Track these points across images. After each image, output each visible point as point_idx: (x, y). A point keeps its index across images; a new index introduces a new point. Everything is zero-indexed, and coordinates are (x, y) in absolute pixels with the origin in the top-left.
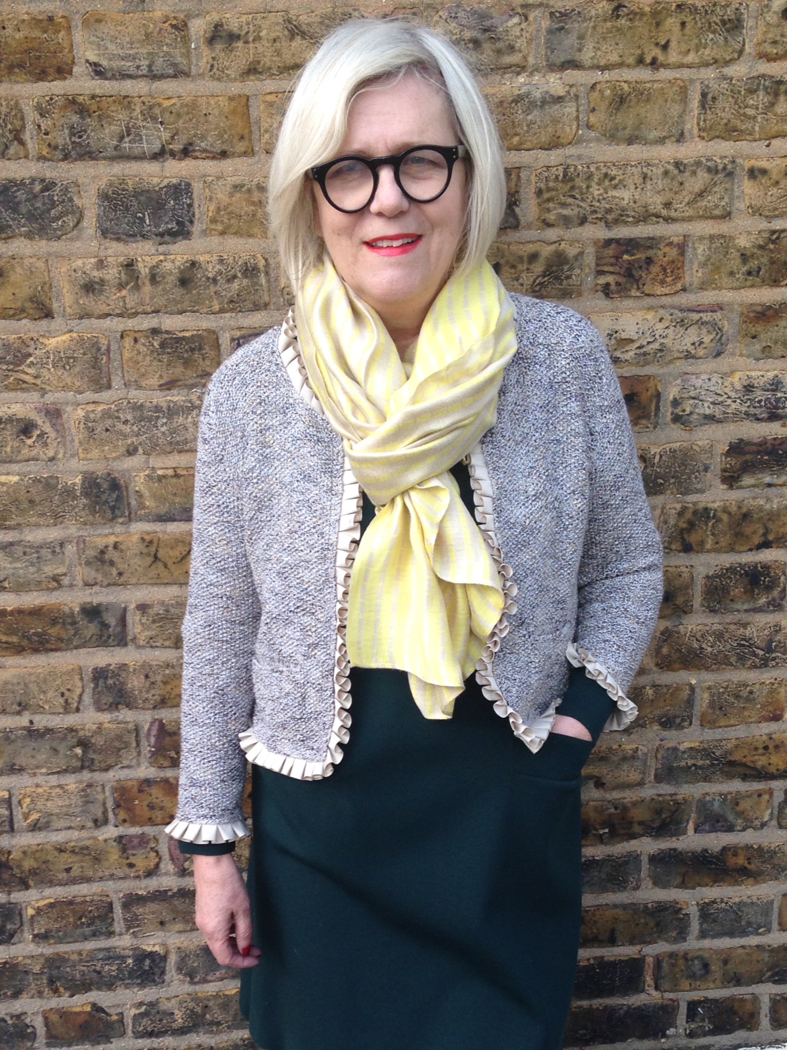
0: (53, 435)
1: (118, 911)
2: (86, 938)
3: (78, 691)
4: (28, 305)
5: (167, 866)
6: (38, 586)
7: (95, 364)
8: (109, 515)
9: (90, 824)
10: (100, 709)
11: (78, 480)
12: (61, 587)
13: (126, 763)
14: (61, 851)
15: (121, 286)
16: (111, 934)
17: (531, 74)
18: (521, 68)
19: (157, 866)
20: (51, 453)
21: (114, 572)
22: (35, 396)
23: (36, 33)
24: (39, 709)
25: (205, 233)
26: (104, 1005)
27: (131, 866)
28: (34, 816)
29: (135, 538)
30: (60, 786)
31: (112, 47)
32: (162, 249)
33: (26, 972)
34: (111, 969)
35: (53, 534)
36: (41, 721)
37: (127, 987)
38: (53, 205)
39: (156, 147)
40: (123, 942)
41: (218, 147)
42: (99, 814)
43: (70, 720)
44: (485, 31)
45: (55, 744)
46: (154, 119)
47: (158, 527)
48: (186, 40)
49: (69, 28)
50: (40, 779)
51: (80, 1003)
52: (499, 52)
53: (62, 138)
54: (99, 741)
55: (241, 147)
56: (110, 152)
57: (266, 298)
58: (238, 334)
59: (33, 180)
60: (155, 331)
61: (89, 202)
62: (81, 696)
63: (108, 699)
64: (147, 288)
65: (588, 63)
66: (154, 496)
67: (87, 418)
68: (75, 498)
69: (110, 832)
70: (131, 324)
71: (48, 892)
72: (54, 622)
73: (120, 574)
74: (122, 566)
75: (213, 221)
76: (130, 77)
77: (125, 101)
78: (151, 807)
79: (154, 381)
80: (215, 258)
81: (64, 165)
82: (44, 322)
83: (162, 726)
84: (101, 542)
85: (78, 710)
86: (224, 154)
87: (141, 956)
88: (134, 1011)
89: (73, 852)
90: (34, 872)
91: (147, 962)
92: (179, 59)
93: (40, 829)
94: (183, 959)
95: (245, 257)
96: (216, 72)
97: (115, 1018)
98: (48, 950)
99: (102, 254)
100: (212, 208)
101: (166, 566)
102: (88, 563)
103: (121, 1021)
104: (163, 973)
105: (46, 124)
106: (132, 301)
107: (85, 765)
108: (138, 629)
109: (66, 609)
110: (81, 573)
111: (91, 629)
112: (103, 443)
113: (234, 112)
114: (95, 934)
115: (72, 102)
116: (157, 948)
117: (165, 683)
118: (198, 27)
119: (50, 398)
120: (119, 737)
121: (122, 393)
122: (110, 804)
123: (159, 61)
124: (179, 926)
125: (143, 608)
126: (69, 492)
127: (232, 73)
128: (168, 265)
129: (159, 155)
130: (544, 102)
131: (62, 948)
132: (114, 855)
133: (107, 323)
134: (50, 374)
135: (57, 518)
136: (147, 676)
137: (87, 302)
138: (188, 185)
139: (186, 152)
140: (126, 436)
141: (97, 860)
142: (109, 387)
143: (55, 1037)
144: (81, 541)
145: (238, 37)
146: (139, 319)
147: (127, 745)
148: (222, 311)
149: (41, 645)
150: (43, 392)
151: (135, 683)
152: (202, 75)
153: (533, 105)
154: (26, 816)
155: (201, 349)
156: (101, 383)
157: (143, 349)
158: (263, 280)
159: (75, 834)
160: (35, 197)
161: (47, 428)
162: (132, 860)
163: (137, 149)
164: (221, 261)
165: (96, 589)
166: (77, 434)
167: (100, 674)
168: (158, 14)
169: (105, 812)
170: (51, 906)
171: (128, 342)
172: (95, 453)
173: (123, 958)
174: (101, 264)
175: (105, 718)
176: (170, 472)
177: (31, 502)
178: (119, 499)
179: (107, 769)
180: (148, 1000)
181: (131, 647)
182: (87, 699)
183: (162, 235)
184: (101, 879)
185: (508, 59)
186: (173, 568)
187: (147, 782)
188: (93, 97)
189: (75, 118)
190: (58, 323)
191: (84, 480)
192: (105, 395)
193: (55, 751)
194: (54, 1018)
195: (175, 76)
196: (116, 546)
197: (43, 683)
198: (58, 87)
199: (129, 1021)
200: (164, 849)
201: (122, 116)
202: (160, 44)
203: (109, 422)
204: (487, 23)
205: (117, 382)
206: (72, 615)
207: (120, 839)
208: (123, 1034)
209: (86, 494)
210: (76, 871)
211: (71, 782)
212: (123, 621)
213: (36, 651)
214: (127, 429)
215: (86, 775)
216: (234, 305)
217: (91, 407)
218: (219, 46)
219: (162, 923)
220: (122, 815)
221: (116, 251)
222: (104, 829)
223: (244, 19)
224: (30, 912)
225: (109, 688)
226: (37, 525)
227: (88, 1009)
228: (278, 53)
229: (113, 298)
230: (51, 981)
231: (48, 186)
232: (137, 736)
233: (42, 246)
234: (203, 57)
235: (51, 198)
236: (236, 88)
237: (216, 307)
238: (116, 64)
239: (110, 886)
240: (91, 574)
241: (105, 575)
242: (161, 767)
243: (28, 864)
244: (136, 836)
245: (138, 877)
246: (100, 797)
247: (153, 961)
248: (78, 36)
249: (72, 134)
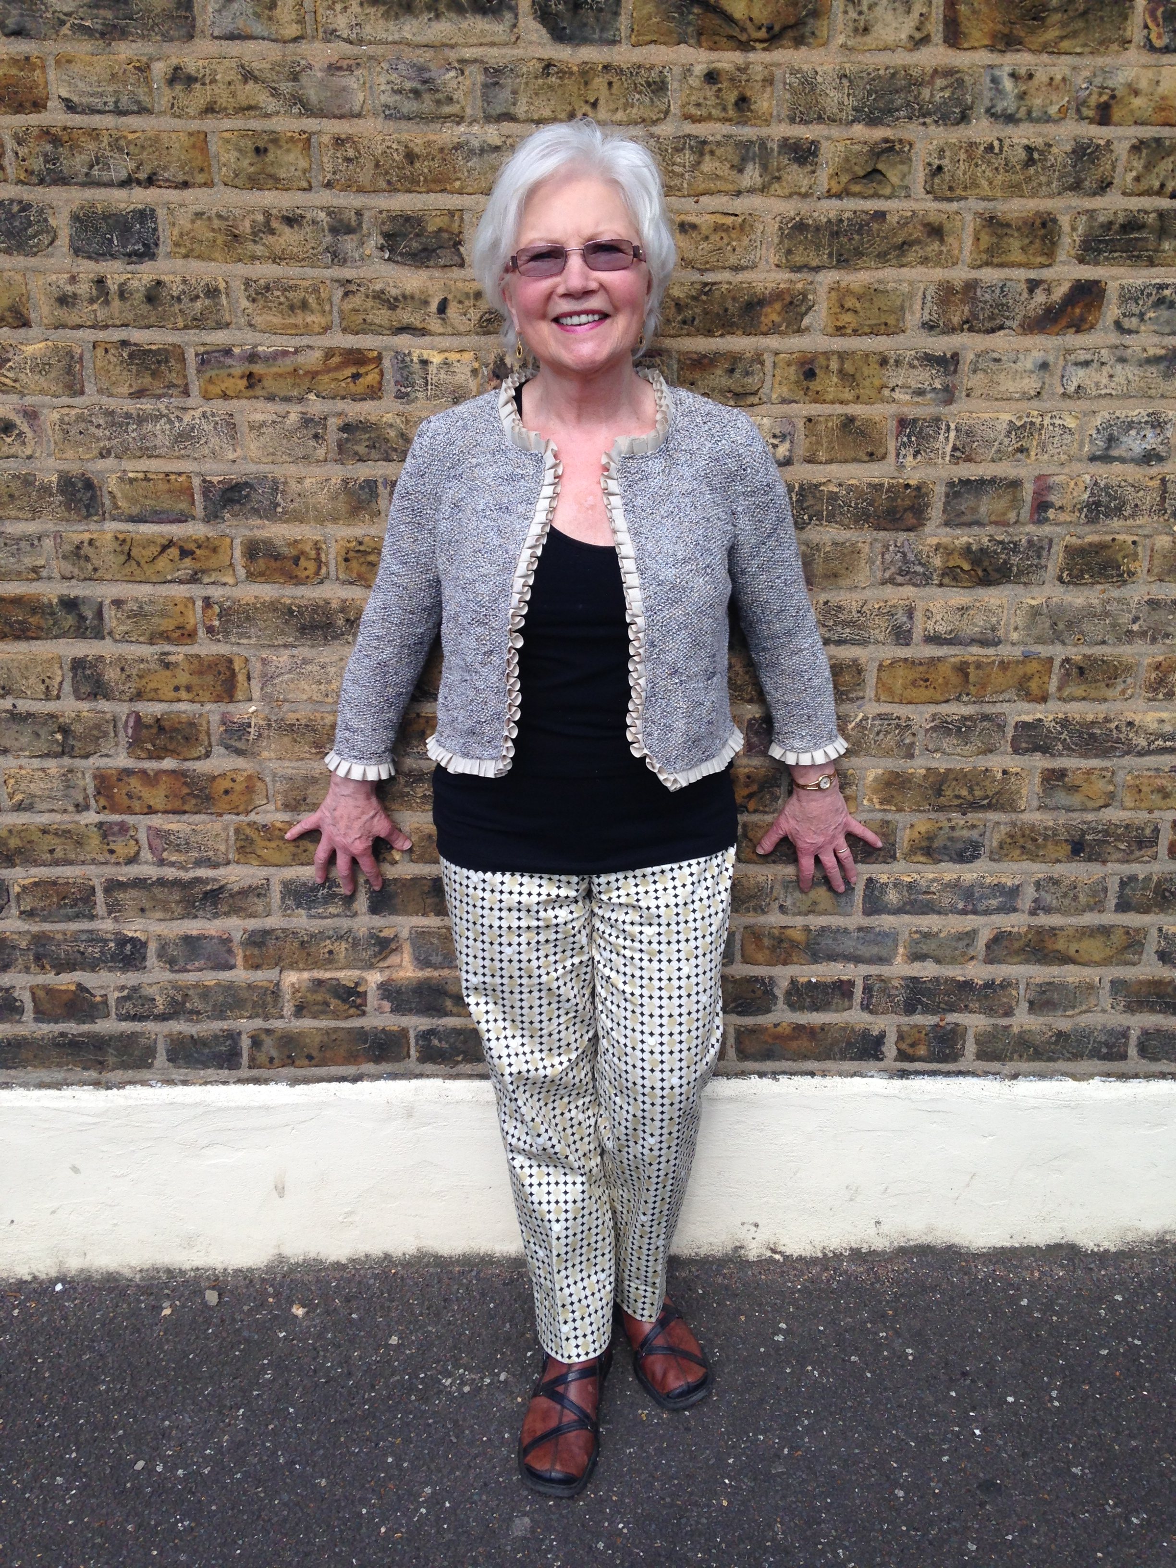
0: (30, 434)
1: (100, 897)
2: (69, 919)
3: (59, 679)
4: (7, 314)
5: (146, 854)
6: (18, 576)
7: (69, 370)
8: (84, 512)
9: (71, 808)
10: (78, 698)
11: (54, 478)
12: (39, 578)
13: (104, 751)
14: (45, 832)
15: (92, 301)
16: (92, 917)
17: (470, 124)
18: (459, 119)
19: (137, 853)
20: (28, 452)
21: (90, 567)
22: (14, 398)
23: (14, 71)
24: (21, 695)
25: (169, 255)
26: (88, 985)
27: (112, 852)
28: (19, 797)
29: (109, 536)
30: (43, 770)
31: (81, 85)
32: (130, 268)
33: (14, 948)
34: (94, 951)
35: (31, 528)
36: (24, 706)
37: (110, 969)
38: (30, 224)
39: (123, 175)
40: (106, 926)
41: (181, 178)
42: (81, 800)
43: (51, 707)
44: (425, 82)
45: (36, 728)
46: (120, 150)
47: (130, 527)
48: (147, 81)
49: (43, 67)
50: (23, 762)
51: (66, 981)
52: (438, 102)
53: (37, 164)
54: (78, 728)
55: (200, 178)
56: (81, 178)
57: (227, 318)
58: (202, 349)
59: (12, 201)
60: (124, 343)
61: (61, 222)
62: (61, 683)
63: (85, 689)
64: (116, 303)
65: (522, 116)
66: (126, 497)
67: (62, 421)
68: (51, 495)
69: (91, 817)
70: (101, 335)
71: (34, 871)
72: (34, 611)
73: (95, 570)
74: (97, 563)
75: (177, 244)
76: (100, 112)
77: (94, 134)
78: (130, 796)
79: (125, 390)
80: (178, 279)
81: (40, 189)
82: (22, 331)
83: (138, 718)
84: (76, 538)
85: (58, 697)
86: (185, 185)
87: (123, 941)
88: (117, 994)
89: (56, 834)
90: (19, 851)
91: (129, 947)
92: (142, 98)
93: (25, 810)
94: (163, 947)
95: (207, 279)
96: (176, 111)
97: (98, 999)
98: (34, 927)
99: (75, 270)
100: (175, 232)
101: (138, 564)
102: (64, 557)
103: (105, 1003)
104: (144, 958)
105: (23, 151)
106: (102, 314)
107: (65, 751)
108: (114, 623)
109: (46, 600)
110: (58, 566)
111: (69, 621)
112: (78, 444)
113: (194, 146)
114: (77, 916)
115: (46, 133)
116: (138, 934)
117: (140, 677)
118: (159, 69)
119: (28, 400)
120: (97, 727)
121: (96, 398)
122: (91, 791)
123: (124, 99)
124: (159, 915)
125: (118, 603)
126: (45, 489)
127: (191, 111)
128: (135, 284)
129: (127, 183)
130: (482, 151)
131: (47, 927)
132: (95, 840)
133: (80, 333)
134: (28, 378)
135: (35, 513)
136: (122, 669)
137: (62, 313)
138: (153, 211)
139: (150, 181)
140: (98, 440)
141: (79, 843)
142: (82, 393)
143: (43, 1013)
144: (58, 535)
145: (196, 80)
146: (110, 331)
147: (105, 735)
148: (186, 327)
149: (22, 633)
150: (23, 395)
151: (111, 675)
152: (164, 113)
153: (472, 152)
154: (11, 796)
155: (167, 361)
156: (75, 389)
157: (113, 359)
158: (224, 300)
159: (58, 817)
160: (14, 216)
161: (25, 428)
162: (112, 846)
163: (105, 176)
164: (184, 281)
165: (74, 582)
166: (53, 435)
167: (78, 664)
168: (123, 57)
169: (86, 797)
170: (36, 884)
171: (100, 352)
172: (70, 454)
173: (106, 941)
174: (73, 279)
175: (84, 706)
176: (141, 476)
177: (11, 496)
178: (93, 498)
179: (87, 756)
180: (130, 984)
181: (108, 640)
182: (67, 687)
183: (129, 255)
184: (83, 863)
185: (447, 110)
186: (145, 567)
187: (128, 772)
188: (65, 128)
189: (49, 147)
190: (34, 331)
191: (60, 478)
192: (78, 401)
193: (37, 735)
194: (41, 994)
195: (138, 113)
196: (91, 542)
197: (24, 670)
198: (34, 119)
199: (112, 1003)
200: (142, 836)
201: (92, 146)
202: (125, 83)
203: (82, 426)
204: (426, 75)
205: (90, 388)
206: (51, 605)
207: (100, 825)
208: (107, 1016)
209: (61, 491)
210: (59, 854)
211: (53, 766)
212: (99, 614)
213: (17, 638)
214: (99, 433)
215: (66, 761)
216: (198, 322)
217: (65, 411)
218: (179, 87)
219: (142, 910)
220: (103, 802)
221: (88, 269)
222: (85, 814)
223: (200, 63)
224: (17, 889)
225: (87, 678)
226: (17, 518)
227: (73, 988)
228: (233, 95)
229: (85, 312)
230: (38, 958)
231: (25, 207)
232: (115, 726)
233: (20, 261)
234: (164, 97)
235: (28, 217)
236: (195, 125)
237: (181, 324)
238: (85, 100)
239: (91, 870)
240: (67, 567)
241: (81, 569)
242: (139, 758)
243: (14, 843)
244: (117, 824)
245: (118, 863)
246: (81, 783)
247: (134, 946)
248: (52, 74)
249: (47, 162)
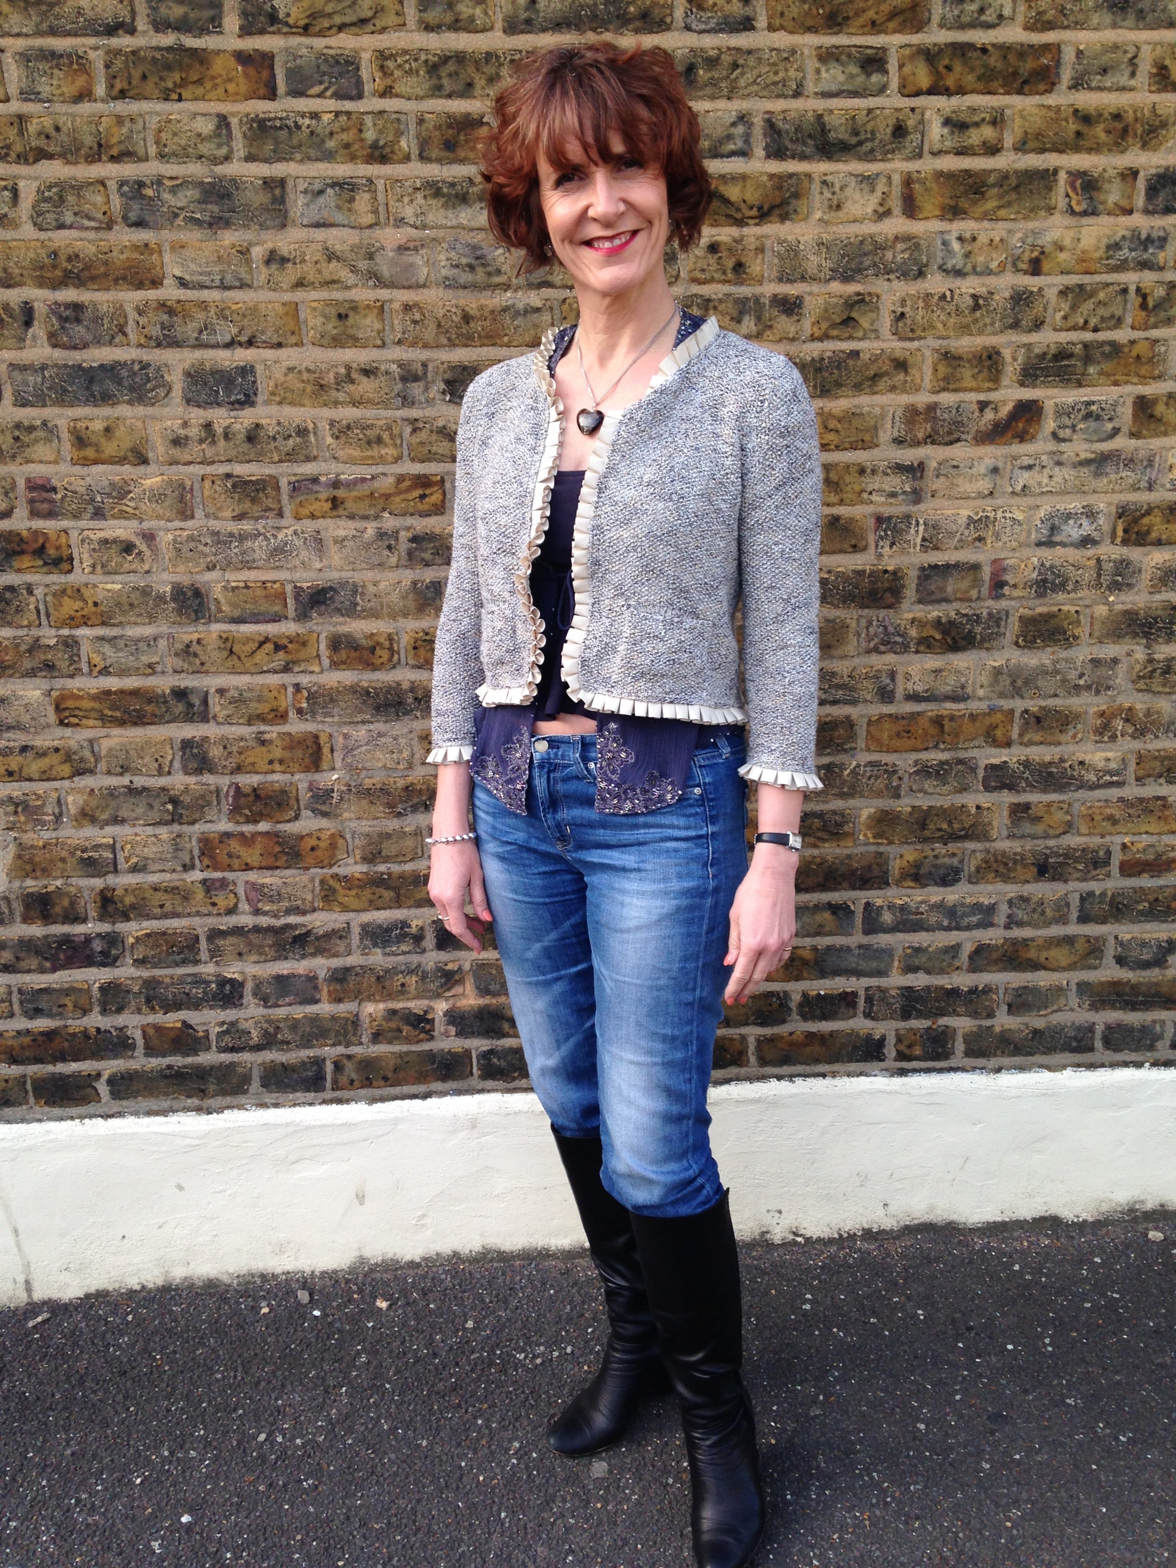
0: (148, 553)
1: (203, 944)
2: (177, 965)
3: (170, 757)
4: (129, 454)
5: (244, 906)
6: (137, 672)
7: (181, 499)
8: (193, 616)
9: (179, 868)
10: (187, 773)
11: (168, 589)
12: (154, 673)
13: (208, 818)
14: (155, 889)
15: (201, 441)
16: (197, 962)
17: (516, 291)
18: (506, 287)
19: (236, 905)
20: (146, 568)
21: (198, 662)
22: (134, 523)
23: (135, 255)
24: (138, 772)
25: (267, 403)
26: (192, 1022)
27: (214, 904)
28: (134, 860)
29: (215, 636)
30: (155, 836)
31: (193, 266)
32: (232, 414)
33: (128, 991)
34: (197, 992)
35: (148, 631)
36: (140, 781)
37: (212, 1008)
38: (149, 380)
39: (228, 338)
40: (208, 969)
41: (275, 340)
42: (187, 861)
43: (163, 781)
44: (477, 258)
45: (150, 800)
46: (225, 318)
47: (233, 627)
48: (249, 262)
49: (160, 252)
50: (138, 830)
51: (172, 1019)
52: (489, 274)
53: (155, 331)
54: (186, 799)
55: (293, 340)
56: (192, 341)
57: (315, 453)
58: (294, 479)
59: (133, 362)
60: (228, 476)
61: (176, 379)
62: (171, 762)
63: (193, 765)
64: (222, 443)
65: (559, 283)
66: (230, 603)
67: (175, 541)
68: (165, 602)
69: (197, 875)
70: (208, 469)
71: (145, 924)
72: (150, 701)
73: (202, 664)
74: (203, 658)
75: (273, 394)
76: (207, 287)
77: (203, 305)
78: (230, 855)
79: (228, 514)
80: (274, 422)
81: (157, 351)
82: (142, 468)
83: (238, 788)
84: (186, 638)
85: (169, 773)
86: (280, 345)
87: (223, 982)
88: (218, 1029)
89: (166, 891)
90: (133, 907)
91: (228, 987)
92: (243, 275)
93: (139, 871)
94: (258, 986)
95: (298, 421)
96: (272, 285)
97: (201, 1034)
98: (146, 973)
99: (186, 418)
100: (271, 384)
101: (239, 658)
102: (176, 655)
103: (207, 1037)
104: (241, 997)
105: (143, 321)
106: (210, 452)
107: (175, 819)
108: (218, 708)
109: (160, 691)
110: (172, 662)
111: (180, 708)
112: (188, 560)
113: (287, 314)
114: (184, 962)
115: (162, 305)
116: (236, 976)
117: (240, 753)
118: (258, 252)
119: (146, 525)
120: (202, 797)
121: (203, 522)
122: (196, 852)
123: (229, 277)
124: (254, 958)
125: (221, 691)
126: (161, 598)
127: (284, 286)
128: (238, 426)
129: (230, 345)
130: (526, 312)
131: (157, 972)
132: (200, 895)
133: (191, 468)
134: (146, 506)
135: (152, 619)
136: (225, 747)
137: (176, 452)
138: (252, 367)
139: (250, 343)
140: (206, 556)
141: (186, 898)
142: (192, 517)
143: (152, 1049)
144: (170, 636)
145: (288, 260)
146: (215, 466)
147: (209, 804)
148: (281, 461)
149: (139, 720)
150: (141, 520)
151: (215, 752)
152: (262, 287)
153: (517, 313)
154: (127, 860)
155: (264, 489)
156: (186, 514)
157: (218, 489)
158: (312, 438)
159: (167, 876)
160: (135, 374)
161: (143, 547)
162: (215, 899)
163: (212, 339)
164: (279, 424)
165: (183, 675)
166: (167, 553)
167: (187, 745)
168: (227, 243)
169: (192, 858)
170: (148, 935)
171: (208, 483)
172: (181, 568)
173: (208, 983)
174: (185, 424)
175: (191, 780)
176: (242, 584)
177: (131, 605)
178: (201, 604)
179: (193, 823)
180: (228, 1020)
181: (212, 723)
182: (177, 764)
183: (232, 403)
184: (189, 915)
185: (497, 280)
186: (245, 660)
187: (227, 835)
188: (179, 302)
189: (165, 317)
190: (152, 468)
191: (173, 588)
192: (189, 524)
193: (151, 806)
194: (151, 1031)
195: (241, 287)
196: (199, 641)
197: (141, 750)
198: (152, 294)
199: (213, 1037)
200: (241, 891)
201: (201, 315)
202: (229, 264)
203: (192, 545)
204: (479, 253)
205: (199, 513)
206: (164, 695)
207: (204, 882)
208: (208, 1049)
209: (174, 599)
210: (168, 907)
211: (164, 832)
212: (205, 702)
213: (135, 724)
214: (207, 550)
215: (176, 827)
216: (290, 457)
217: (178, 533)
218: (274, 267)
219: (240, 954)
220: (206, 862)
221: (197, 416)
222: (191, 873)
223: (292, 247)
224: (131, 940)
225: (194, 756)
226: (136, 623)
227: (179, 1025)
228: (319, 272)
229: (195, 450)
230: (148, 1000)
231: (145, 366)
232: (218, 796)
233: (140, 410)
234: (262, 274)
235: (147, 375)
236: (287, 297)
237: (276, 459)
238: (196, 278)
239: (196, 921)
240: (179, 663)
241: (190, 664)
242: (238, 823)
243: (129, 900)
244: (218, 880)
245: (219, 914)
246: (188, 846)
247: (233, 986)
248: (167, 258)
249: (163, 329)
